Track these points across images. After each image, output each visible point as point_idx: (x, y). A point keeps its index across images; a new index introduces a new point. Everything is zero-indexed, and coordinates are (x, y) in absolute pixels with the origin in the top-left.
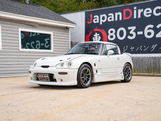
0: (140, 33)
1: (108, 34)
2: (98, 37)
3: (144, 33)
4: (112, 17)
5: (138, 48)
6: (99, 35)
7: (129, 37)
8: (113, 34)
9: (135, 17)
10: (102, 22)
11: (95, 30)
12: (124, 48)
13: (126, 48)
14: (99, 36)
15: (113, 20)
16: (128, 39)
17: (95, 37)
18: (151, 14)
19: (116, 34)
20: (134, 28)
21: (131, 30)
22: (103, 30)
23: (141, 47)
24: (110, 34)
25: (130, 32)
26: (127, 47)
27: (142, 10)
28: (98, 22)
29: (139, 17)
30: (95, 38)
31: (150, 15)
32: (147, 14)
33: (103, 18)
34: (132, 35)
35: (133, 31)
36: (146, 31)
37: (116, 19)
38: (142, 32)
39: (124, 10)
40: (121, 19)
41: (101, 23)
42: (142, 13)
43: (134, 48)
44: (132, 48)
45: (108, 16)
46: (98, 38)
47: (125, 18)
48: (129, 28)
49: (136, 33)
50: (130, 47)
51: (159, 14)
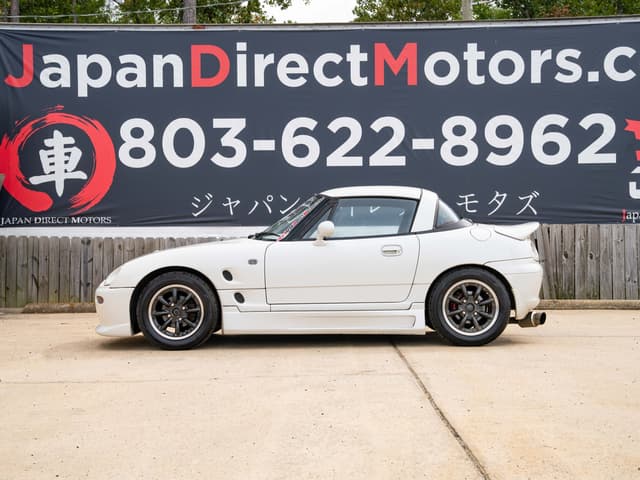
0: (264, 145)
1: (118, 142)
2: (68, 150)
3: (278, 145)
4: (135, 72)
5: (257, 203)
6: (71, 140)
7: (218, 160)
8: (144, 143)
9: (242, 81)
10: (88, 86)
11: (52, 118)
12: (196, 202)
13: (204, 202)
14: (75, 148)
15: (141, 82)
16: (215, 165)
17: (52, 148)
18: (304, 75)
19: (157, 142)
20: (238, 125)
21: (227, 130)
22: (95, 122)
23: (270, 198)
24: (130, 143)
25: (222, 140)
26: (209, 196)
27: (271, 58)
28: (65, 82)
29: (259, 81)
30: (50, 152)
31: (301, 81)
32: (293, 76)
33: (94, 71)
34: (229, 152)
35: (236, 137)
36: (289, 141)
37: (158, 82)
38: (273, 142)
39: (193, 47)
40: (178, 82)
41: (83, 92)
42: (271, 71)
43: (238, 202)
44: (231, 204)
45: (116, 66)
46: (68, 154)
47: (198, 82)
48: (218, 123)
49: (249, 146)
50: (219, 200)
51: (337, 81)
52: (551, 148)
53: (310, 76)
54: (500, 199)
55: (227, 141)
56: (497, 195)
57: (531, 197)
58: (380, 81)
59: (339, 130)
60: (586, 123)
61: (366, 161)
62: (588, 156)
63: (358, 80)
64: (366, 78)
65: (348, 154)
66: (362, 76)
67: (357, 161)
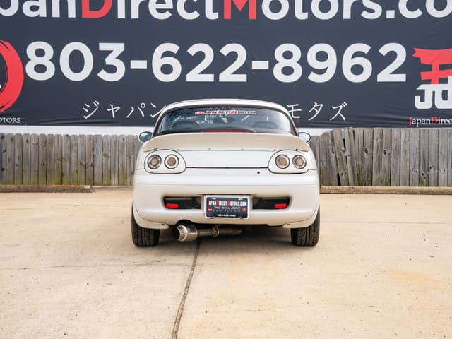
0: (138, 64)
1: (25, 60)
3: (150, 64)
4: (38, 5)
5: (133, 109)
7: (103, 75)
8: (46, 61)
9: (121, 14)
12: (86, 108)
13: (93, 107)
15: (42, 12)
16: (101, 79)
18: (169, 10)
19: (56, 60)
20: (118, 48)
21: (110, 52)
22: (7, 44)
23: (143, 105)
24: (35, 60)
25: (106, 60)
26: (96, 103)
29: (135, 14)
31: (167, 15)
32: (160, 11)
33: (4, 3)
34: (112, 69)
35: (117, 58)
36: (158, 61)
37: (56, 13)
38: (146, 62)
40: (72, 13)
43: (119, 108)
44: (113, 109)
47: (87, 14)
48: (103, 47)
49: (127, 65)
50: (104, 106)
51: (195, 15)
52: (357, 70)
53: (174, 11)
54: (318, 108)
55: (110, 60)
56: (316, 105)
57: (341, 107)
58: (228, 16)
59: (196, 54)
60: (384, 50)
61: (217, 78)
62: (385, 76)
63: (211, 15)
64: (217, 13)
65: (203, 72)
66: (214, 11)
67: (210, 78)
